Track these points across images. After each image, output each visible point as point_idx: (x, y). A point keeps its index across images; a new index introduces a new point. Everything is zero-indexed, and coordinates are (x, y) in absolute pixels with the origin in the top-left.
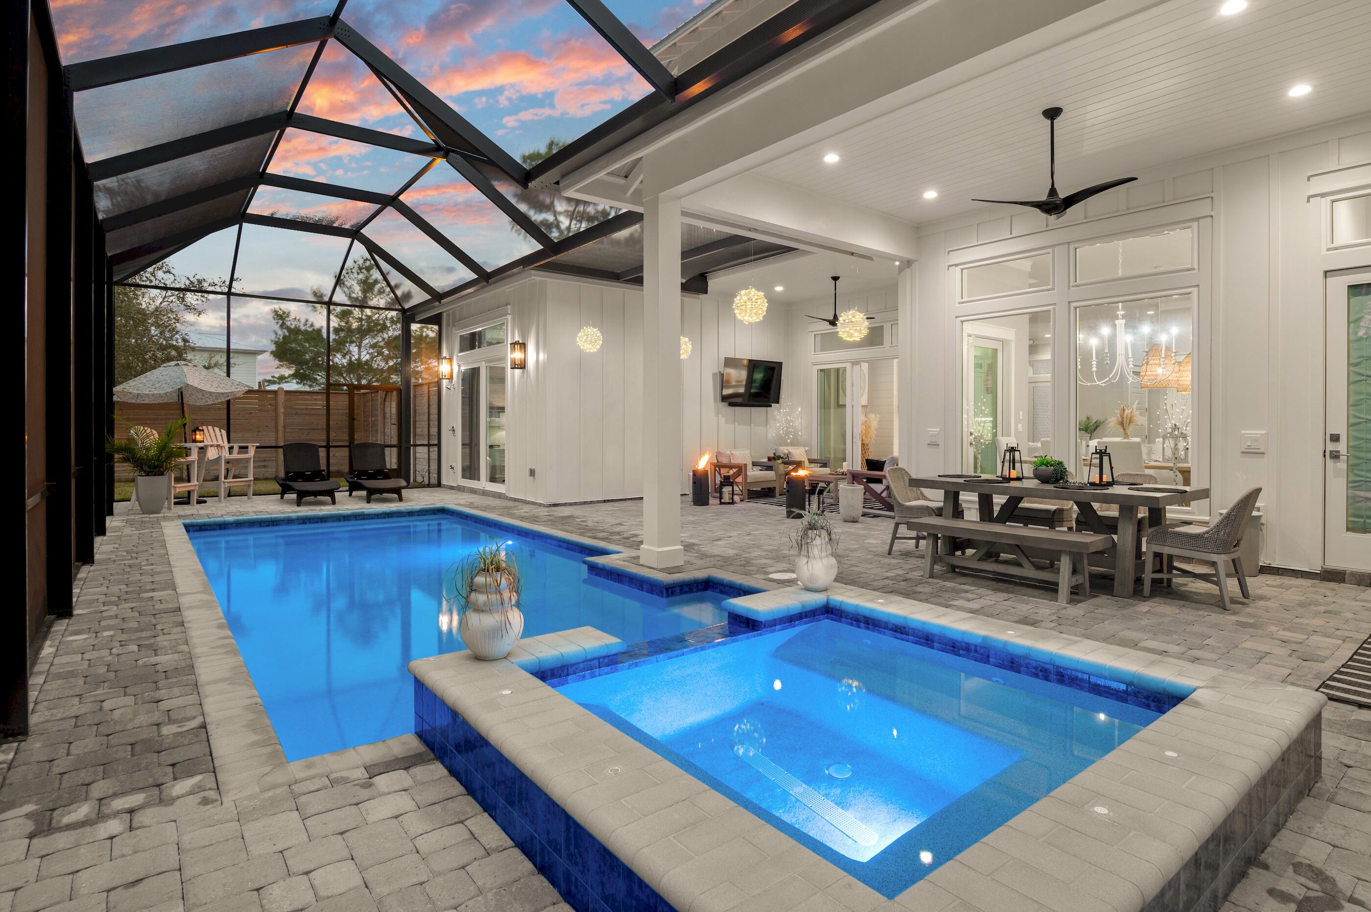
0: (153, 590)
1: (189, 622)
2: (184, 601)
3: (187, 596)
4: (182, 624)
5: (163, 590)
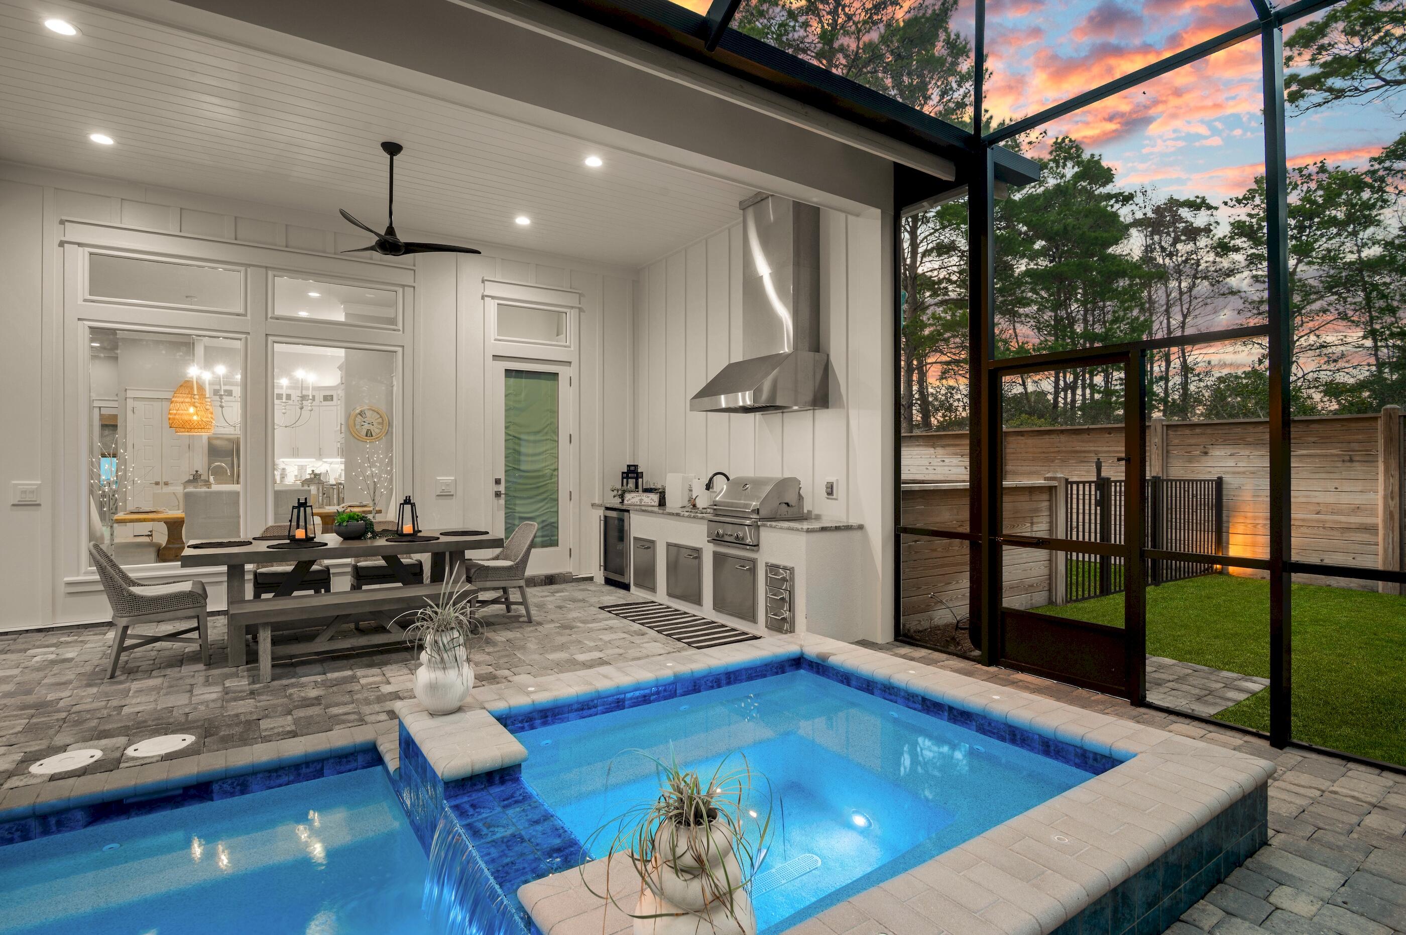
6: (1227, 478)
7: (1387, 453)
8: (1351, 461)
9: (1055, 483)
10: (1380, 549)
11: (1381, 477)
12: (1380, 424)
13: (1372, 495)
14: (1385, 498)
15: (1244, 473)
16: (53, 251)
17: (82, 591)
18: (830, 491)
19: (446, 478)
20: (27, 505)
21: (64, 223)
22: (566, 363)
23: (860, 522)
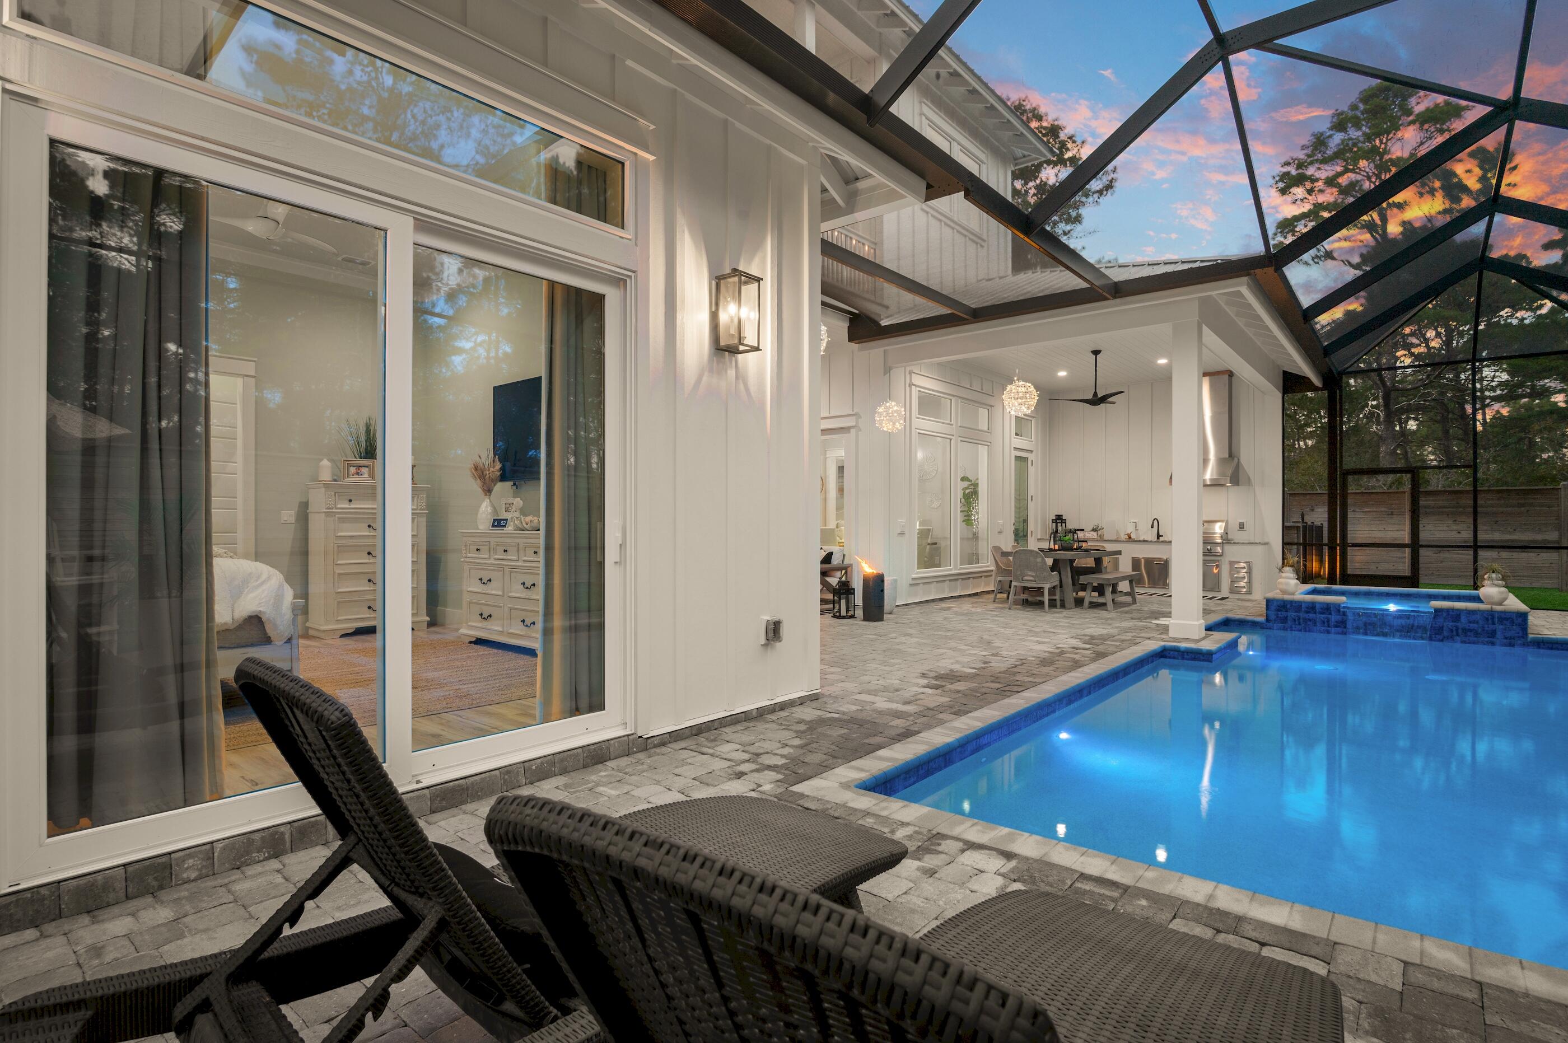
16: (908, 389)
17: (915, 583)
18: (1242, 526)
19: (1001, 522)
20: (902, 534)
21: (911, 373)
22: (1032, 451)
23: (1266, 541)
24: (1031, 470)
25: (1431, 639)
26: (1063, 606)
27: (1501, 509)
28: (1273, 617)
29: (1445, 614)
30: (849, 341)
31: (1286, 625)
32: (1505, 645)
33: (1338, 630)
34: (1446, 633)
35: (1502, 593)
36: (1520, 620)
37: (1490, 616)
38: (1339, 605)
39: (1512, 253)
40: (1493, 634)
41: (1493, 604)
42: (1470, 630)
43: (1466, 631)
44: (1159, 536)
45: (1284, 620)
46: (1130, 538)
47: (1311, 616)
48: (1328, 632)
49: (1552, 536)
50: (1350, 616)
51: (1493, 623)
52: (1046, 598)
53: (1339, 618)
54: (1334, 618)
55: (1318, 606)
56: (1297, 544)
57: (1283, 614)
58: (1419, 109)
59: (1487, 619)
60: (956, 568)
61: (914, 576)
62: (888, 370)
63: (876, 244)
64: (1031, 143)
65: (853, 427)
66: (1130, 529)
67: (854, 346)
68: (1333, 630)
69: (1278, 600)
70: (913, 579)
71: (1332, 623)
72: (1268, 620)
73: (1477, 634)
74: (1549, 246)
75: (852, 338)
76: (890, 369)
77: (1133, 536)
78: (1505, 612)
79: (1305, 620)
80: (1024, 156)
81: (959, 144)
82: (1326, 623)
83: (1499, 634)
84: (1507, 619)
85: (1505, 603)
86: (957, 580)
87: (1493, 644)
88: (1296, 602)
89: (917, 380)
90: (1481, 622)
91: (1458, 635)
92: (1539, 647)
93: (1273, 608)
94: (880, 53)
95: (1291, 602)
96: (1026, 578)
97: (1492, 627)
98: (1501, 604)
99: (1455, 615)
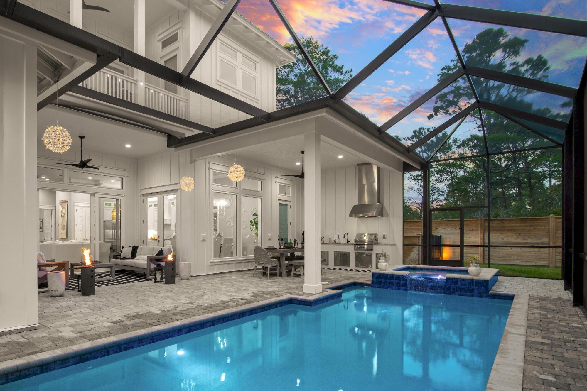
0: (541, 344)
1: (524, 320)
2: (523, 331)
3: (519, 333)
4: (528, 320)
5: (534, 342)
6: (442, 235)
7: (481, 228)
8: (473, 230)
9: (420, 235)
10: (479, 252)
11: (479, 234)
12: (479, 222)
13: (477, 239)
14: (480, 240)
15: (447, 234)
16: (207, 171)
17: (213, 264)
18: (384, 237)
19: (270, 235)
20: (204, 241)
21: (209, 163)
22: (290, 201)
23: (395, 243)
24: (290, 210)
25: (444, 293)
26: (281, 275)
27: (523, 228)
28: (375, 281)
29: (451, 281)
30: (168, 146)
31: (381, 286)
32: (478, 297)
33: (404, 288)
34: (452, 290)
35: (477, 270)
36: (485, 284)
37: (472, 282)
38: (404, 276)
39: (543, 108)
40: (472, 291)
41: (473, 276)
42: (463, 289)
43: (461, 289)
44: (348, 241)
45: (380, 283)
46: (335, 242)
47: (392, 281)
48: (399, 289)
49: (546, 241)
50: (408, 282)
51: (473, 285)
52: (268, 272)
53: (404, 282)
54: (402, 282)
55: (395, 276)
56: (419, 245)
57: (379, 280)
58: (502, 42)
59: (470, 283)
60: (240, 257)
61: (211, 261)
62: (193, 161)
63: (187, 100)
64: (284, 54)
65: (179, 189)
66: (335, 238)
67: (172, 150)
68: (401, 288)
69: (377, 273)
70: (211, 262)
71: (401, 285)
72: (373, 283)
73: (465, 291)
74: (564, 105)
75: (169, 146)
76: (195, 161)
77: (337, 241)
78: (478, 280)
79: (390, 283)
80: (284, 60)
81: (241, 53)
82: (398, 285)
83: (476, 291)
84: (479, 283)
85: (480, 275)
86: (241, 263)
87: (473, 296)
88: (385, 274)
89: (212, 166)
90: (467, 285)
91: (457, 291)
92: (494, 298)
93: (375, 277)
94: (189, 7)
95: (383, 274)
96: (260, 262)
97: (472, 287)
98: (478, 276)
99: (455, 281)
